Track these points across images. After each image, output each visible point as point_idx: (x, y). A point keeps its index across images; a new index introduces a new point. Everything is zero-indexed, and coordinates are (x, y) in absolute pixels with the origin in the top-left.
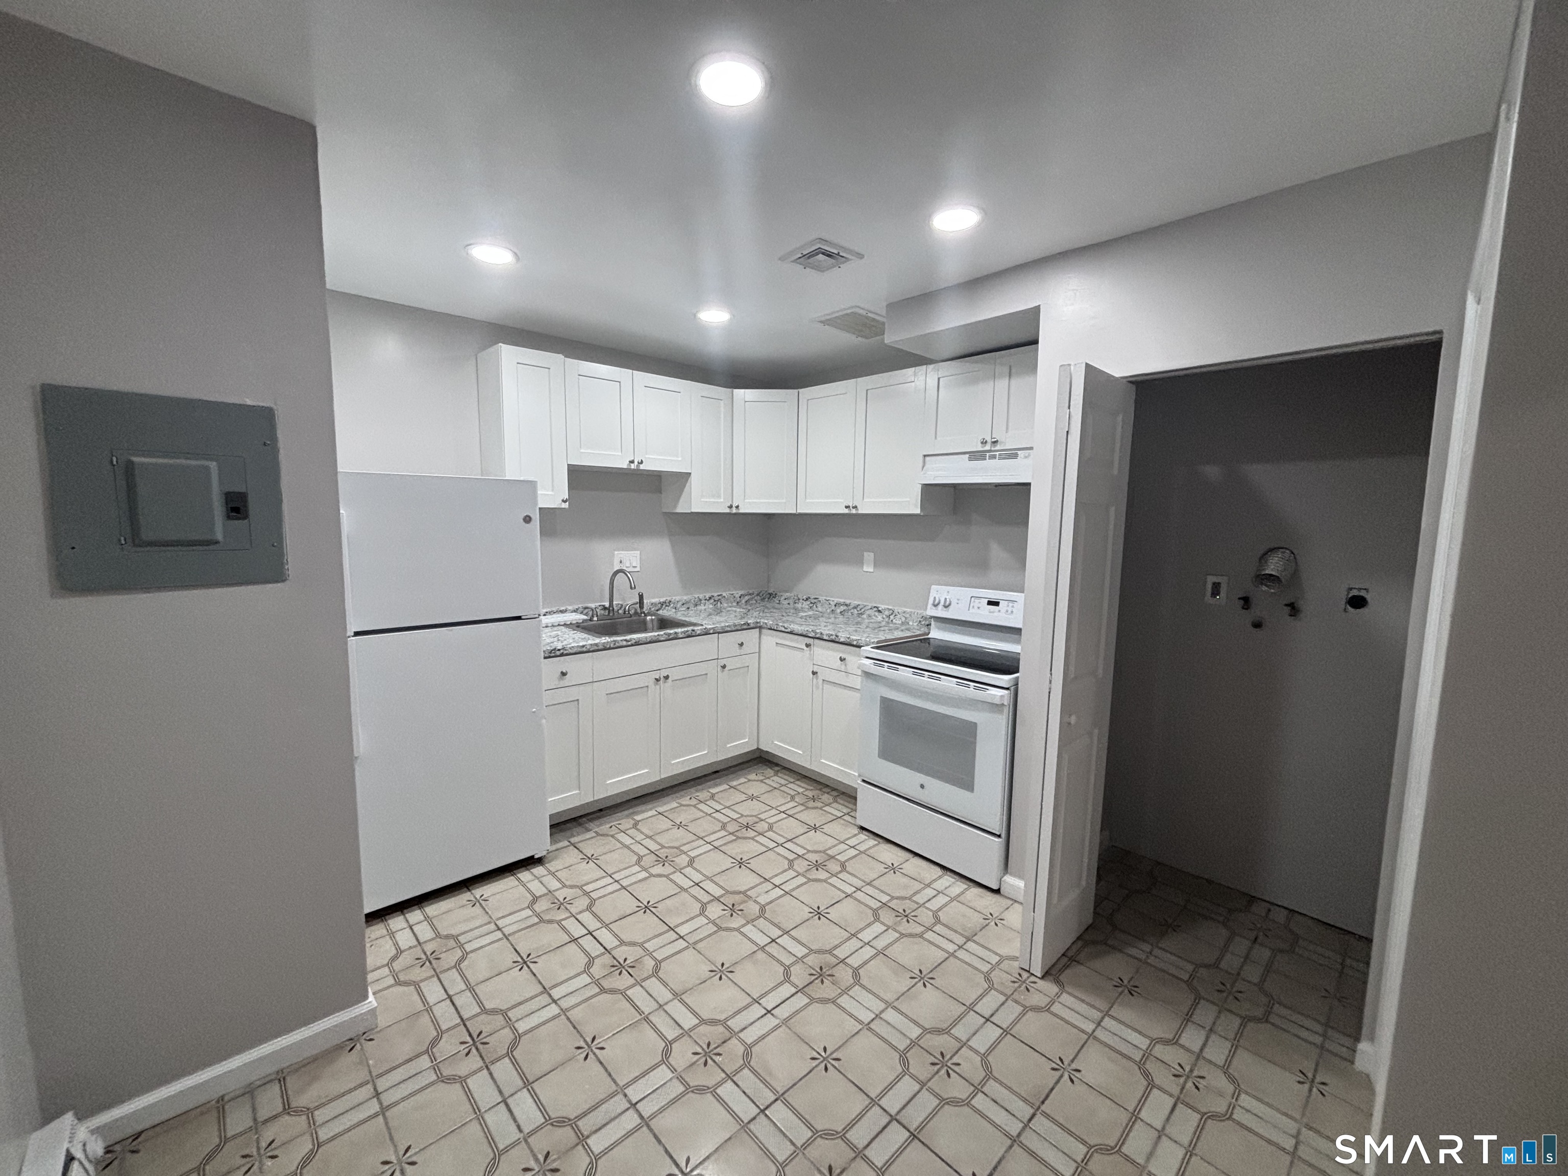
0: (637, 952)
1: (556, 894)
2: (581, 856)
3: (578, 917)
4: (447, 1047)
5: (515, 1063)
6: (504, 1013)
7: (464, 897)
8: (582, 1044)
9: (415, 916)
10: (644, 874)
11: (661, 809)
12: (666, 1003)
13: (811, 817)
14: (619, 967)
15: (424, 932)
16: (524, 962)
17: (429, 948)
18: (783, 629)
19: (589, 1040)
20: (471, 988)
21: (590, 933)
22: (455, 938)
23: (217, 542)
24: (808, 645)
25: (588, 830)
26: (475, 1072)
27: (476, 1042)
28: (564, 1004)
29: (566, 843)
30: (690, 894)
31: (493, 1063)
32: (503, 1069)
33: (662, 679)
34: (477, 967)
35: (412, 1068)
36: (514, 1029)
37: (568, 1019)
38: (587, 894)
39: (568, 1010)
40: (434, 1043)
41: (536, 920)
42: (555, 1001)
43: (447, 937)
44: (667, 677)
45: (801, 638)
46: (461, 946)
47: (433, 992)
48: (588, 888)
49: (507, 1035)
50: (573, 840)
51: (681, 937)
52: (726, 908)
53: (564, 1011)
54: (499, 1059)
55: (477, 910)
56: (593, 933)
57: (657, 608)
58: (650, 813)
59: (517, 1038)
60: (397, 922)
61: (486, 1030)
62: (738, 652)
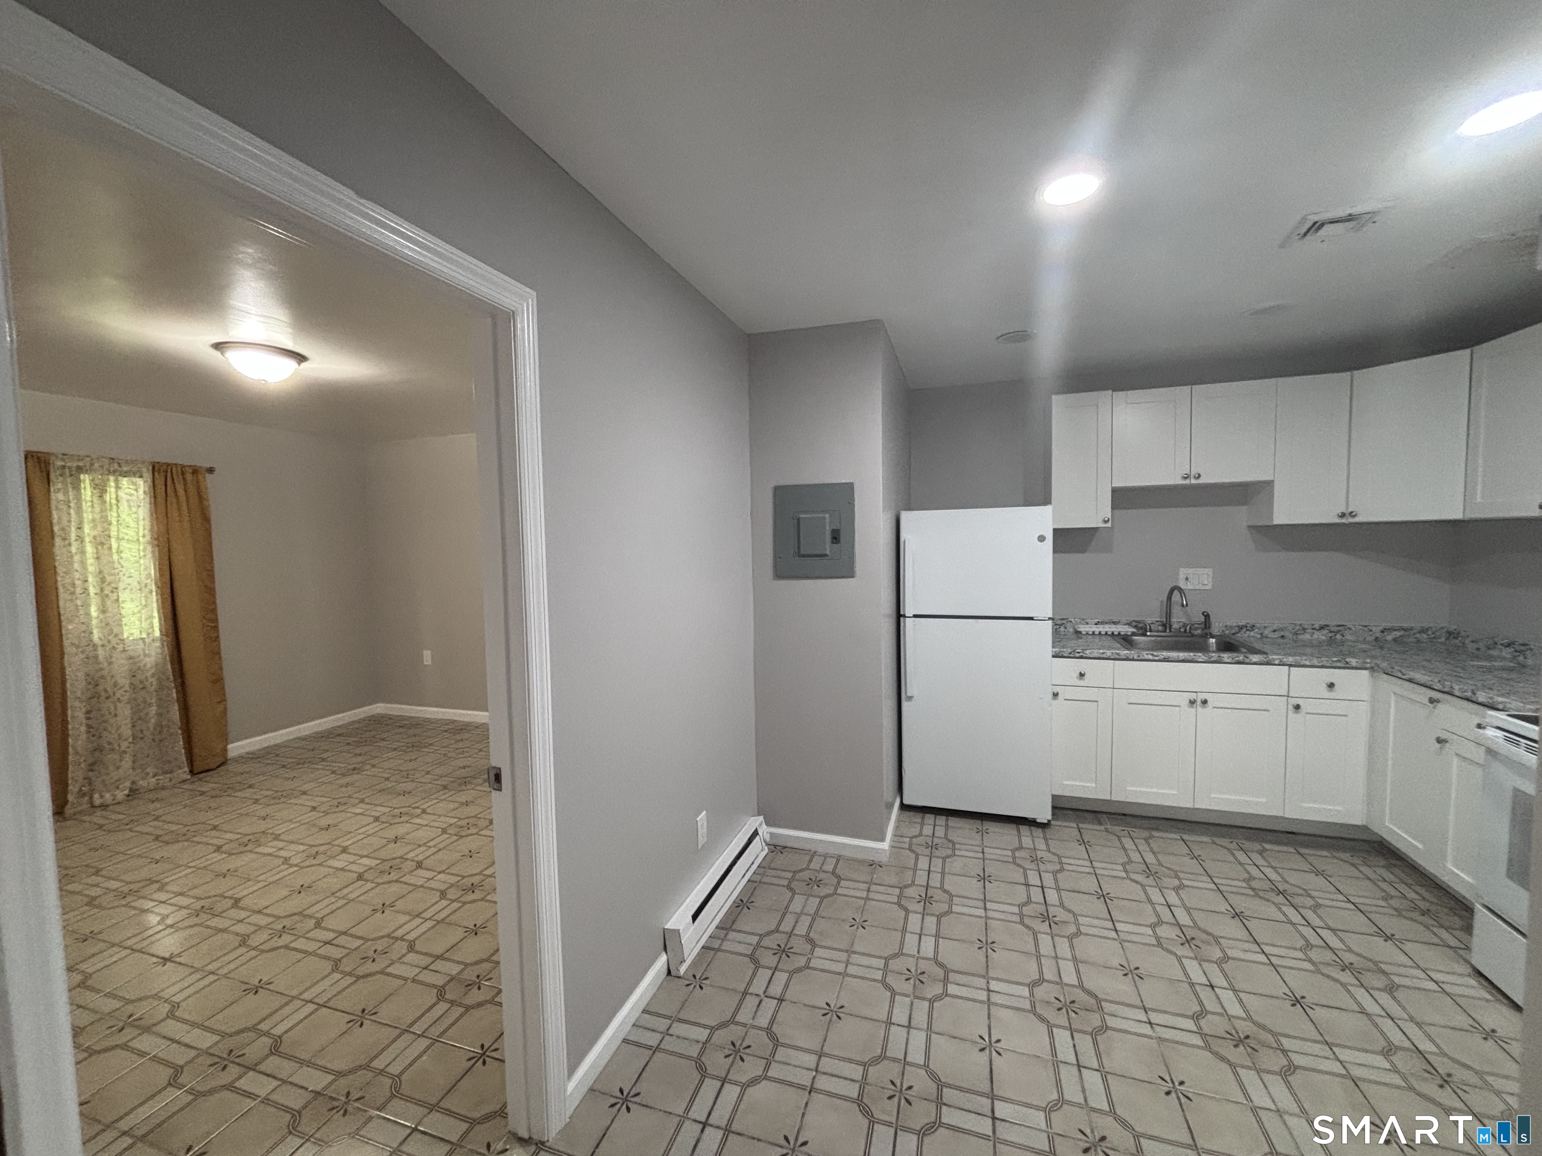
0: (1069, 917)
1: (1038, 852)
2: (1079, 837)
3: (1042, 873)
4: (910, 892)
5: (939, 923)
6: (951, 896)
7: (977, 824)
8: (984, 940)
9: (941, 820)
10: (1124, 875)
11: (1185, 837)
12: (1062, 959)
13: (1391, 924)
14: (1046, 917)
15: (940, 832)
16: (984, 878)
17: (936, 841)
18: (1400, 675)
19: (989, 941)
20: (943, 873)
21: (1042, 887)
22: (954, 843)
23: (826, 555)
24: (1432, 701)
25: (1100, 824)
26: (916, 912)
27: (927, 900)
28: (990, 914)
29: (1074, 825)
30: (1154, 909)
31: (927, 914)
32: (931, 922)
33: (1199, 702)
34: (956, 865)
35: (890, 890)
36: (950, 907)
37: (986, 924)
38: (1061, 863)
39: (989, 918)
40: (906, 887)
41: (1011, 860)
42: (985, 909)
43: (950, 841)
44: (1205, 702)
45: (1424, 689)
46: (954, 849)
47: (923, 863)
48: (1064, 860)
49: (945, 907)
50: (1081, 825)
51: (1116, 930)
52: (1182, 936)
53: (987, 917)
54: (932, 915)
55: (978, 836)
56: (1045, 890)
57: (1233, 631)
58: (1172, 836)
59: (950, 912)
60: (930, 818)
61: (936, 898)
62: (1326, 694)
